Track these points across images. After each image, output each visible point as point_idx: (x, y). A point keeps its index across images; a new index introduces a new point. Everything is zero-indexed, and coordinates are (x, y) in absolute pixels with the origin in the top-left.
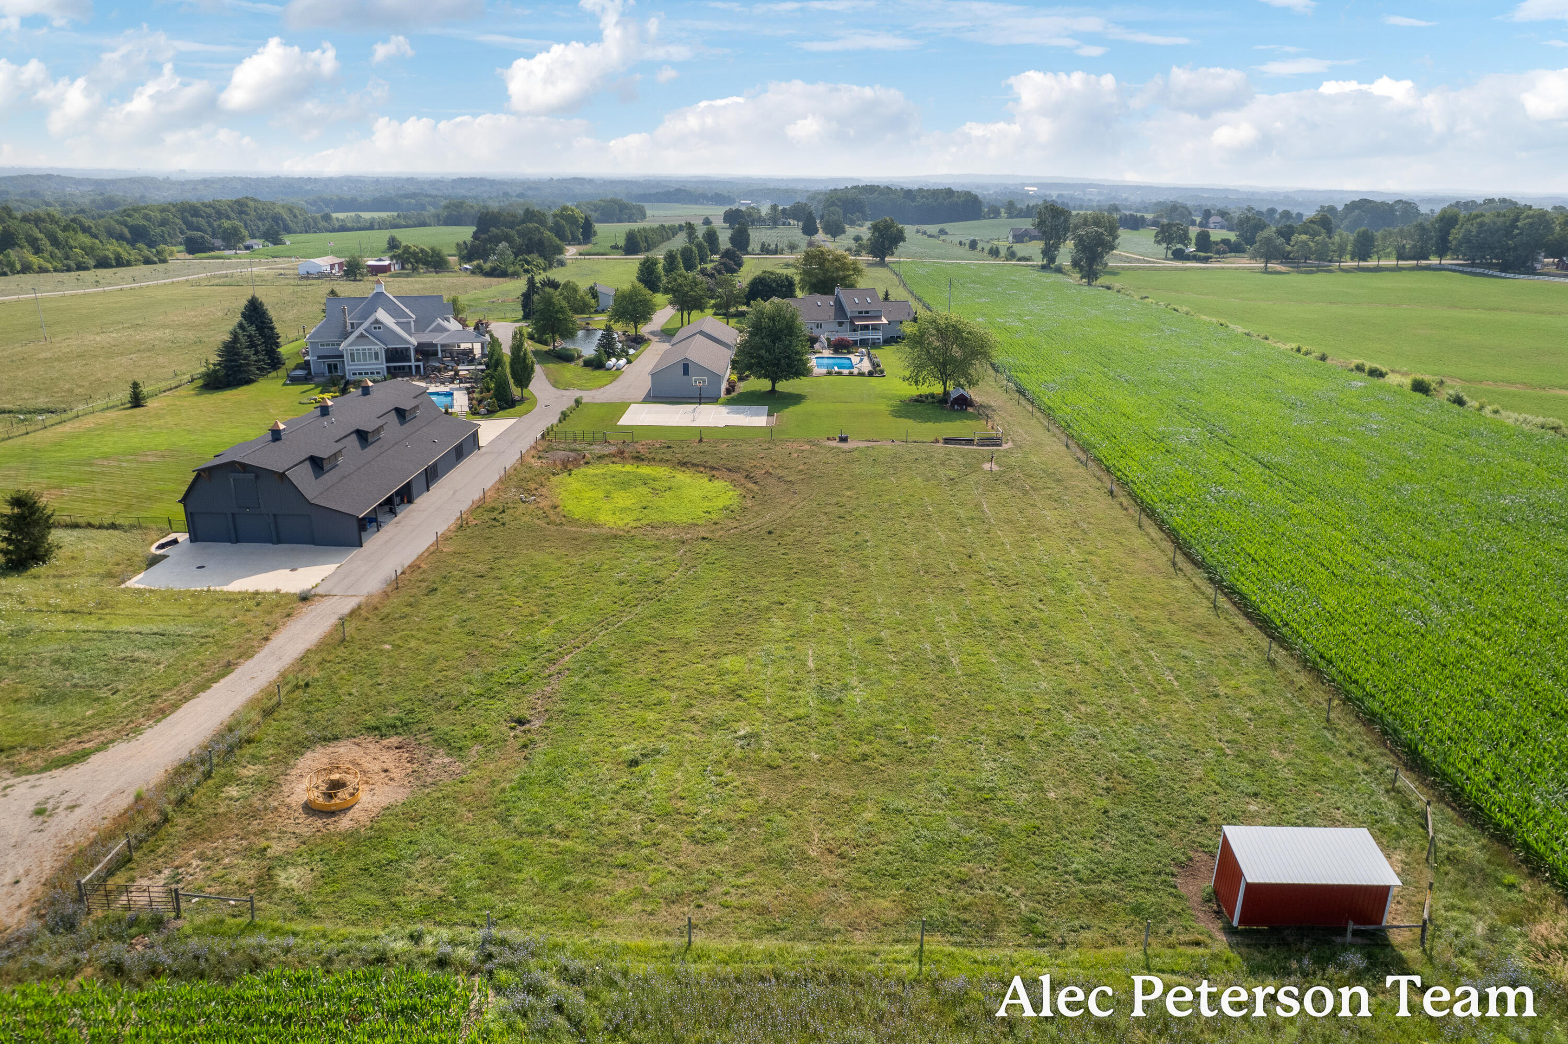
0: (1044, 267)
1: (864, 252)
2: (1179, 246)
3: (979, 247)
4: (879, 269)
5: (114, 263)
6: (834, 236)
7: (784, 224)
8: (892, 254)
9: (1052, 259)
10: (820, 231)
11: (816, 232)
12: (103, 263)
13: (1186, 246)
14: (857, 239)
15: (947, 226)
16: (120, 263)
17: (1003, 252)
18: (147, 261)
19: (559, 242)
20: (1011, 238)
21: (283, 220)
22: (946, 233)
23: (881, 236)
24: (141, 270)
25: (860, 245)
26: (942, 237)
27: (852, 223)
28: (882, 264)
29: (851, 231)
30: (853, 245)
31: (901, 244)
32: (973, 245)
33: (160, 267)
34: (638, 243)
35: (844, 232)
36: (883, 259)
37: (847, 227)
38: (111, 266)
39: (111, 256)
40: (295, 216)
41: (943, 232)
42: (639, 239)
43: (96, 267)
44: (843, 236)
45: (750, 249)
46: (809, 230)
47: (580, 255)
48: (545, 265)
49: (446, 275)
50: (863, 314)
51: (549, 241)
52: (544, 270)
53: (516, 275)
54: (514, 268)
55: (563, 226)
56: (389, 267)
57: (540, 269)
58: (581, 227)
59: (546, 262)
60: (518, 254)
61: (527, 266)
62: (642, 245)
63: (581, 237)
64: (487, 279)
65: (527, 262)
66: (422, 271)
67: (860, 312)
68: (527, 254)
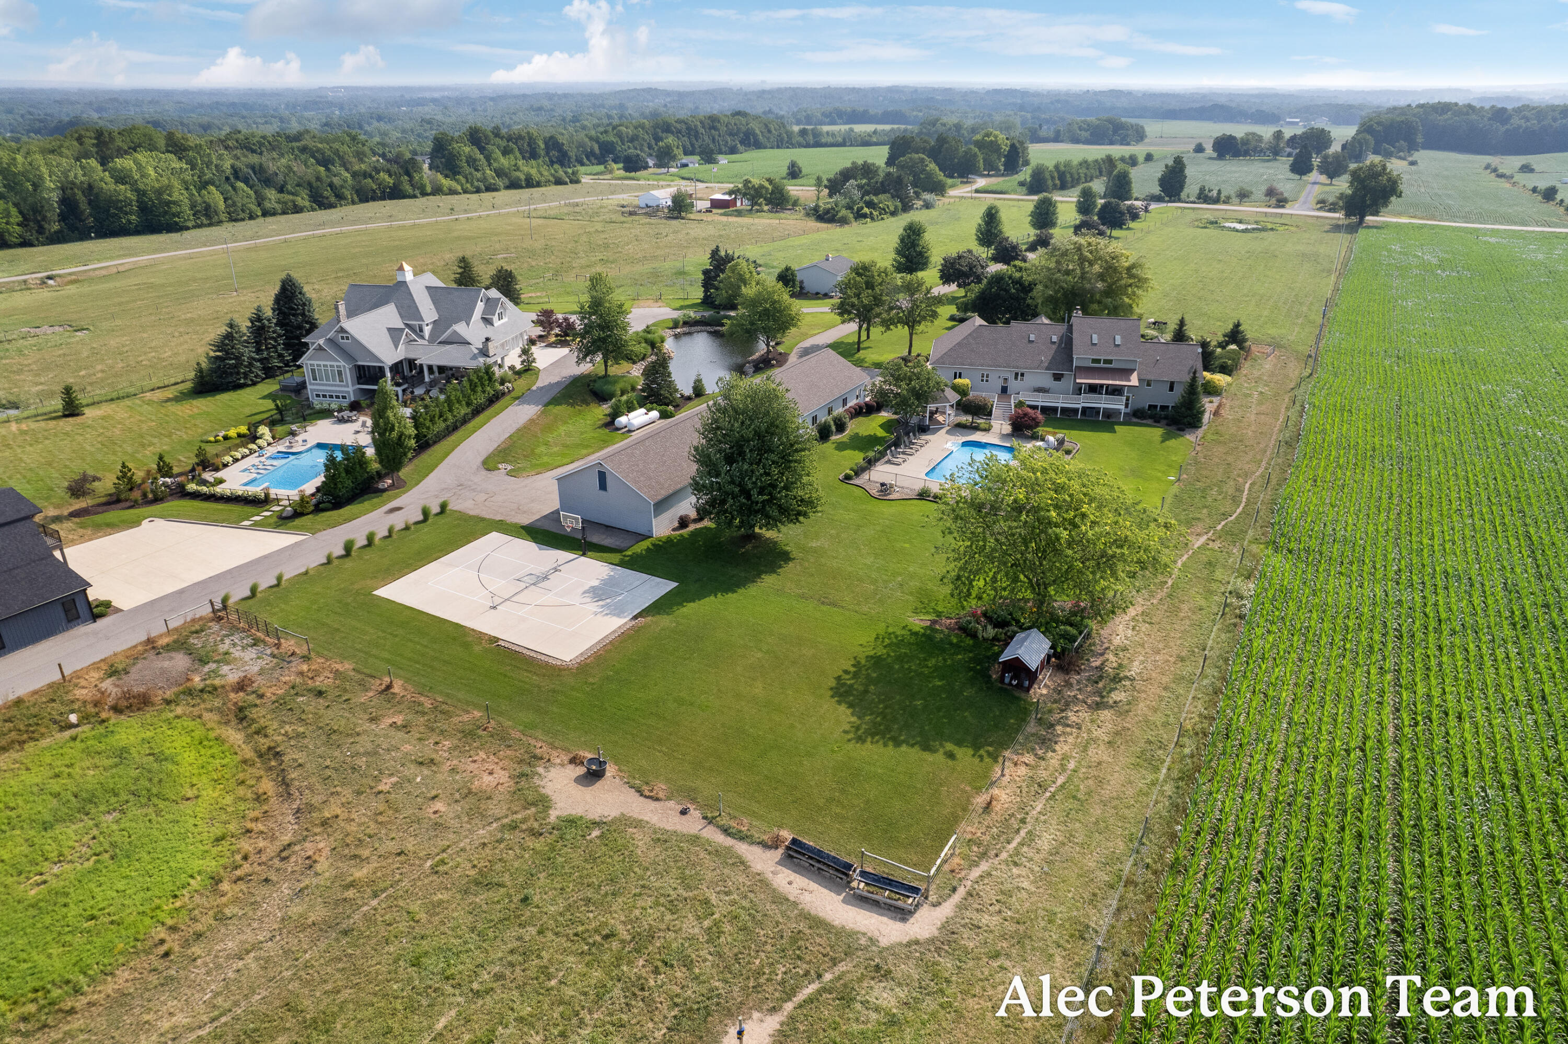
1: (1341, 206)
5: (523, 184)
6: (1331, 177)
7: (1289, 155)
10: (1315, 169)
11: (1310, 170)
12: (514, 185)
16: (530, 183)
18: (559, 182)
19: (941, 175)
21: (755, 135)
22: (1530, 171)
23: (1363, 187)
24: (553, 190)
28: (1354, 227)
32: (1550, 194)
33: (570, 187)
34: (1045, 180)
35: (1345, 173)
36: (1362, 219)
38: (521, 187)
39: (523, 177)
40: (769, 131)
41: (1526, 168)
42: (1047, 175)
43: (508, 187)
46: (1301, 167)
47: (977, 191)
48: (896, 207)
49: (782, 215)
50: (1102, 365)
51: (930, 175)
52: (893, 214)
53: (843, 221)
54: (843, 212)
55: (975, 155)
56: (734, 202)
57: (886, 213)
58: (1005, 156)
59: (899, 204)
60: (867, 193)
61: (866, 210)
62: (1050, 183)
63: (1002, 168)
64: (813, 224)
65: (870, 205)
66: (766, 208)
67: (1095, 361)
68: (876, 194)
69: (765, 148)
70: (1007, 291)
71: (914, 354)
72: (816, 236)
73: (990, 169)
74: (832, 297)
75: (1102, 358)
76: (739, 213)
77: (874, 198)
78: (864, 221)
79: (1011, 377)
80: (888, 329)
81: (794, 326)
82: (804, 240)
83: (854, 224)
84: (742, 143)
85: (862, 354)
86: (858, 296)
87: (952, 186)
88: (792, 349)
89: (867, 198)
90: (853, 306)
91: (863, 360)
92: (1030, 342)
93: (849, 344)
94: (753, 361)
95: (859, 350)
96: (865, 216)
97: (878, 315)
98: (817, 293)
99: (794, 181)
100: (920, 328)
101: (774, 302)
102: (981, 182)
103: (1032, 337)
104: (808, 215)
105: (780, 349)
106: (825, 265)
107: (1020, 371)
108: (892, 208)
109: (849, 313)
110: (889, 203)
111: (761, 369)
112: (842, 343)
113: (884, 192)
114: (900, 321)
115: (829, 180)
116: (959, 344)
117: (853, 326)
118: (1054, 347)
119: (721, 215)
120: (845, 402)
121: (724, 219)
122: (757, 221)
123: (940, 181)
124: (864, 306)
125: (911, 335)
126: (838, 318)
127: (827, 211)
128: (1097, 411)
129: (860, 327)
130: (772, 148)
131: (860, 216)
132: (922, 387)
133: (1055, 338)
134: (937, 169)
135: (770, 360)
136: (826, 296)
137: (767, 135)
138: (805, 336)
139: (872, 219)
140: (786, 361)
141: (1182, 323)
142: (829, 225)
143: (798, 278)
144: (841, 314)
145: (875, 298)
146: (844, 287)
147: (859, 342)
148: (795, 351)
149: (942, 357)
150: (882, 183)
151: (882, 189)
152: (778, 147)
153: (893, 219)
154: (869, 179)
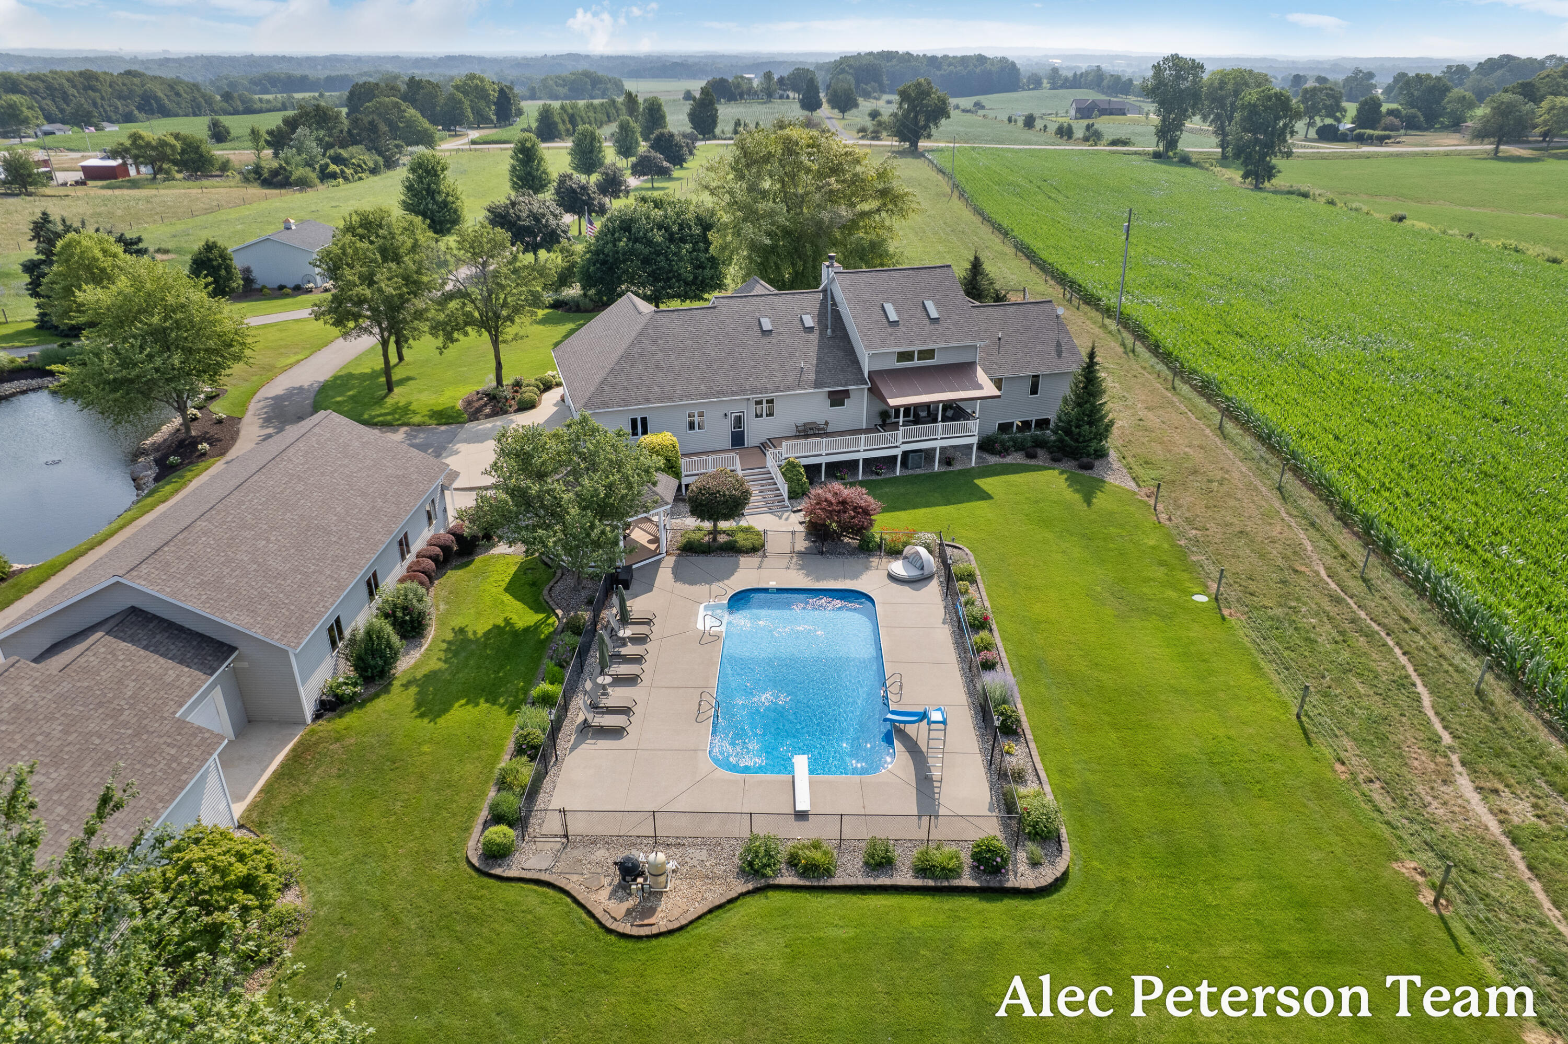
0: (1157, 156)
1: (884, 134)
2: (1329, 121)
3: (1039, 124)
4: (910, 160)
6: (843, 110)
7: (781, 97)
8: (929, 136)
9: (1172, 144)
10: (825, 105)
11: (819, 105)
13: (1339, 120)
14: (874, 115)
15: (983, 99)
17: (1079, 133)
19: (427, 124)
20: (1073, 112)
21: (162, 105)
22: (983, 107)
23: (912, 108)
25: (880, 124)
26: (981, 112)
27: (867, 95)
28: (914, 152)
29: (866, 105)
30: (869, 124)
31: (943, 121)
32: (1029, 122)
34: (556, 125)
35: (856, 105)
36: (914, 144)
37: (860, 100)
41: (979, 106)
42: (557, 119)
44: (854, 111)
45: (718, 131)
46: (810, 104)
47: (473, 142)
48: (376, 163)
49: (205, 182)
50: (916, 363)
51: (410, 124)
52: (374, 171)
53: (303, 184)
54: (299, 172)
55: (460, 102)
56: (123, 170)
57: (363, 171)
58: (495, 104)
59: (381, 160)
60: (329, 146)
61: (333, 167)
62: (561, 127)
63: (494, 118)
64: (255, 191)
65: (337, 160)
66: (179, 176)
67: (905, 356)
68: (342, 146)
69: (176, 115)
70: (649, 243)
71: (507, 381)
72: (264, 205)
73: (481, 121)
74: (309, 291)
75: (916, 348)
76: (135, 184)
77: (342, 151)
78: (334, 182)
79: (749, 412)
80: (450, 338)
81: (238, 358)
82: (245, 211)
83: (321, 187)
84: (140, 108)
85: (399, 395)
86: (369, 280)
87: (442, 139)
88: (244, 405)
89: (331, 152)
90: (360, 302)
91: (406, 410)
92: (765, 333)
93: (363, 377)
94: (156, 448)
95: (390, 387)
96: (334, 176)
97: (419, 315)
98: (281, 287)
99: (221, 145)
100: (510, 331)
101: (169, 311)
102: (474, 134)
103: (767, 324)
104: (246, 180)
105: (219, 409)
106: (285, 237)
107: (764, 397)
108: (371, 164)
109: (356, 317)
110: (366, 157)
111: (173, 468)
112: (350, 376)
113: (355, 143)
114: (469, 321)
115: (270, 133)
116: (625, 357)
117: (369, 342)
118: (814, 337)
119: (103, 187)
120: (404, 545)
121: (109, 192)
122: (162, 192)
123: (426, 130)
124: (388, 300)
125: (495, 343)
126: (336, 331)
127: (275, 173)
128: (928, 454)
129: (385, 344)
130: (187, 115)
131: (326, 176)
132: (610, 487)
133: (809, 321)
134: (419, 115)
135: (195, 442)
136: (298, 290)
137: (176, 99)
138: (271, 372)
139: (346, 179)
140: (234, 438)
141: (976, 266)
142: (283, 191)
143: (238, 263)
144: (338, 323)
145: (407, 279)
146: (334, 267)
147: (388, 370)
148: (253, 407)
149: (599, 391)
150: (349, 131)
151: (351, 140)
152: (195, 115)
153: (376, 178)
154: (330, 130)
